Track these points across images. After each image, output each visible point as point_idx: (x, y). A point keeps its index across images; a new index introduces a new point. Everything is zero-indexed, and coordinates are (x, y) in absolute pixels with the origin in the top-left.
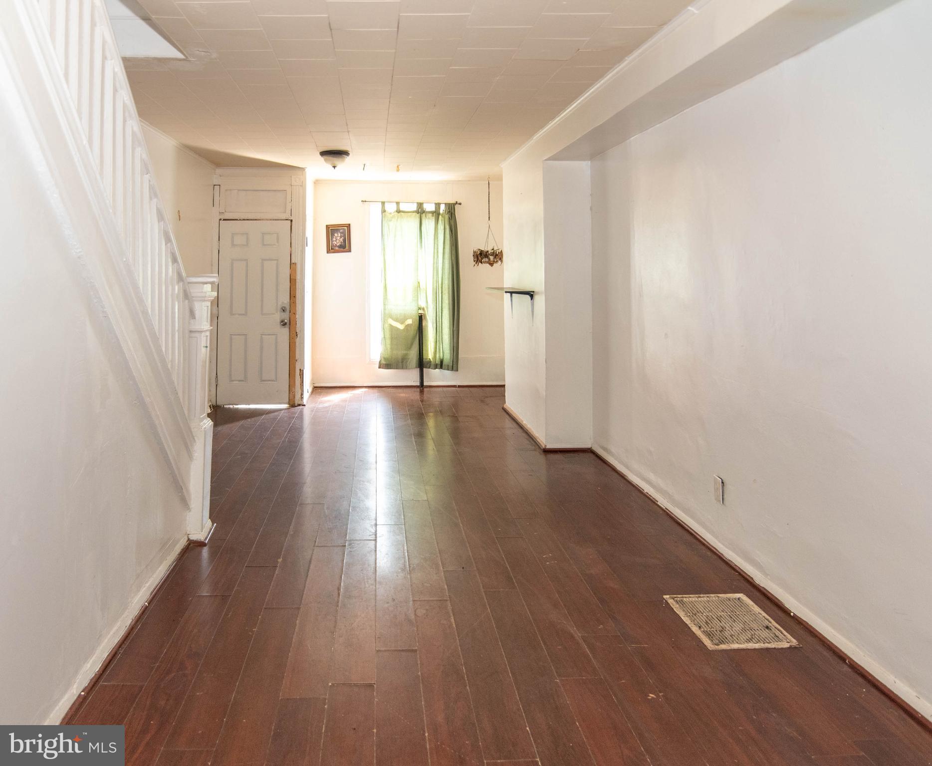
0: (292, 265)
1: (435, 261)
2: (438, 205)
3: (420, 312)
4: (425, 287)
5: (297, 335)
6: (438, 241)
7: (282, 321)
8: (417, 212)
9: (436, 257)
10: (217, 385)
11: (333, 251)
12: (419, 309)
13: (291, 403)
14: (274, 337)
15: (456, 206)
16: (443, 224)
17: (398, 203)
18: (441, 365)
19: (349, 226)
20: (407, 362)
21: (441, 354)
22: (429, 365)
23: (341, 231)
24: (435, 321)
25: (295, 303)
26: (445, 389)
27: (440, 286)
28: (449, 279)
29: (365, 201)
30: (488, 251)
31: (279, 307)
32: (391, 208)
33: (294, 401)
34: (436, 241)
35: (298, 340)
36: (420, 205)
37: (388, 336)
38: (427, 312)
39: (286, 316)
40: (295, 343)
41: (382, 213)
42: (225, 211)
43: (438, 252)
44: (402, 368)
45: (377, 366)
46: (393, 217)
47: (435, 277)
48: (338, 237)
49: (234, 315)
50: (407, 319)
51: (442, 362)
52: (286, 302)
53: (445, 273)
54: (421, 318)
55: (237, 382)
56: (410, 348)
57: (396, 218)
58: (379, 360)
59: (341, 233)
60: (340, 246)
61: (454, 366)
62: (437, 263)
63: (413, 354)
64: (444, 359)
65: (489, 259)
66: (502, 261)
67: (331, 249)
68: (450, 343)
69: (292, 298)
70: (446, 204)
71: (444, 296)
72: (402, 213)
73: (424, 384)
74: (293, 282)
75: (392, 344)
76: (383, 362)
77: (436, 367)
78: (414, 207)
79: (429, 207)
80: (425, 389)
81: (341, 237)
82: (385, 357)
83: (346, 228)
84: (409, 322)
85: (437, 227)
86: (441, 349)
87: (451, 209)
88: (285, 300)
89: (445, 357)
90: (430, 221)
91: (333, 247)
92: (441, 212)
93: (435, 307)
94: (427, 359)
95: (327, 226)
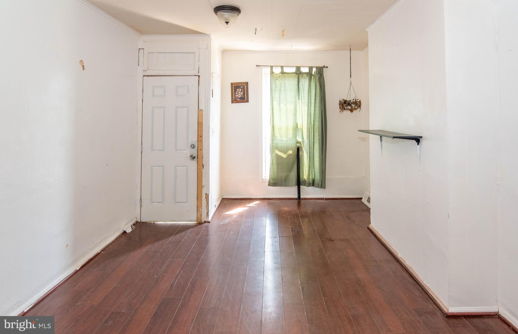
0: (200, 112)
1: (309, 108)
2: (311, 68)
3: (298, 145)
4: (302, 128)
5: (203, 167)
6: (311, 94)
7: (191, 157)
8: (296, 73)
9: (309, 106)
10: (141, 206)
11: (236, 101)
12: (297, 143)
13: (199, 220)
14: (185, 168)
15: (324, 69)
16: (315, 82)
17: (282, 67)
18: (313, 184)
19: (247, 84)
20: (288, 181)
21: (313, 175)
22: (305, 183)
23: (242, 87)
24: (309, 152)
25: (201, 141)
26: (316, 201)
27: (312, 126)
28: (319, 121)
29: (259, 66)
30: (350, 101)
31: (189, 145)
32: (277, 71)
33: (201, 219)
34: (310, 94)
35: (204, 171)
36: (298, 68)
37: (275, 162)
38: (303, 145)
39: (194, 152)
40: (202, 173)
41: (271, 74)
42: (148, 70)
43: (311, 102)
44: (285, 186)
45: (267, 184)
46: (279, 77)
47: (309, 120)
48: (239, 91)
49: (154, 150)
50: (289, 150)
51: (314, 181)
52: (194, 141)
53: (316, 118)
54: (298, 150)
55: (157, 204)
56: (290, 170)
57: (281, 78)
58: (268, 180)
59: (241, 89)
60: (241, 98)
61: (322, 185)
62: (310, 110)
63: (293, 174)
64: (315, 180)
65: (352, 107)
66: (360, 108)
67: (234, 100)
68: (320, 168)
69: (199, 137)
70: (316, 67)
71: (315, 134)
72: (285, 74)
73: (301, 197)
74: (200, 125)
75: (278, 168)
76: (272, 181)
77: (309, 185)
78: (293, 70)
79: (305, 70)
80: (302, 201)
81: (241, 92)
82: (273, 178)
83: (245, 85)
84: (290, 152)
85: (311, 84)
86: (313, 172)
87: (320, 70)
88: (194, 139)
89: (316, 178)
90: (305, 79)
91: (236, 99)
92: (313, 73)
93: (309, 142)
94: (303, 179)
95: (231, 83)
